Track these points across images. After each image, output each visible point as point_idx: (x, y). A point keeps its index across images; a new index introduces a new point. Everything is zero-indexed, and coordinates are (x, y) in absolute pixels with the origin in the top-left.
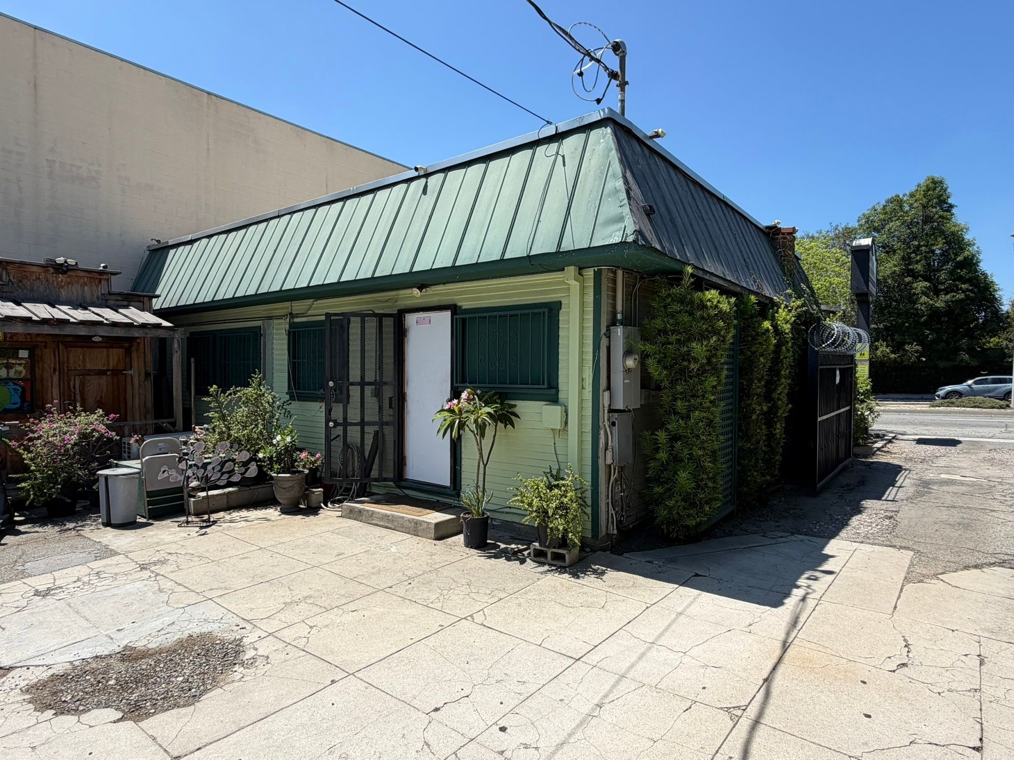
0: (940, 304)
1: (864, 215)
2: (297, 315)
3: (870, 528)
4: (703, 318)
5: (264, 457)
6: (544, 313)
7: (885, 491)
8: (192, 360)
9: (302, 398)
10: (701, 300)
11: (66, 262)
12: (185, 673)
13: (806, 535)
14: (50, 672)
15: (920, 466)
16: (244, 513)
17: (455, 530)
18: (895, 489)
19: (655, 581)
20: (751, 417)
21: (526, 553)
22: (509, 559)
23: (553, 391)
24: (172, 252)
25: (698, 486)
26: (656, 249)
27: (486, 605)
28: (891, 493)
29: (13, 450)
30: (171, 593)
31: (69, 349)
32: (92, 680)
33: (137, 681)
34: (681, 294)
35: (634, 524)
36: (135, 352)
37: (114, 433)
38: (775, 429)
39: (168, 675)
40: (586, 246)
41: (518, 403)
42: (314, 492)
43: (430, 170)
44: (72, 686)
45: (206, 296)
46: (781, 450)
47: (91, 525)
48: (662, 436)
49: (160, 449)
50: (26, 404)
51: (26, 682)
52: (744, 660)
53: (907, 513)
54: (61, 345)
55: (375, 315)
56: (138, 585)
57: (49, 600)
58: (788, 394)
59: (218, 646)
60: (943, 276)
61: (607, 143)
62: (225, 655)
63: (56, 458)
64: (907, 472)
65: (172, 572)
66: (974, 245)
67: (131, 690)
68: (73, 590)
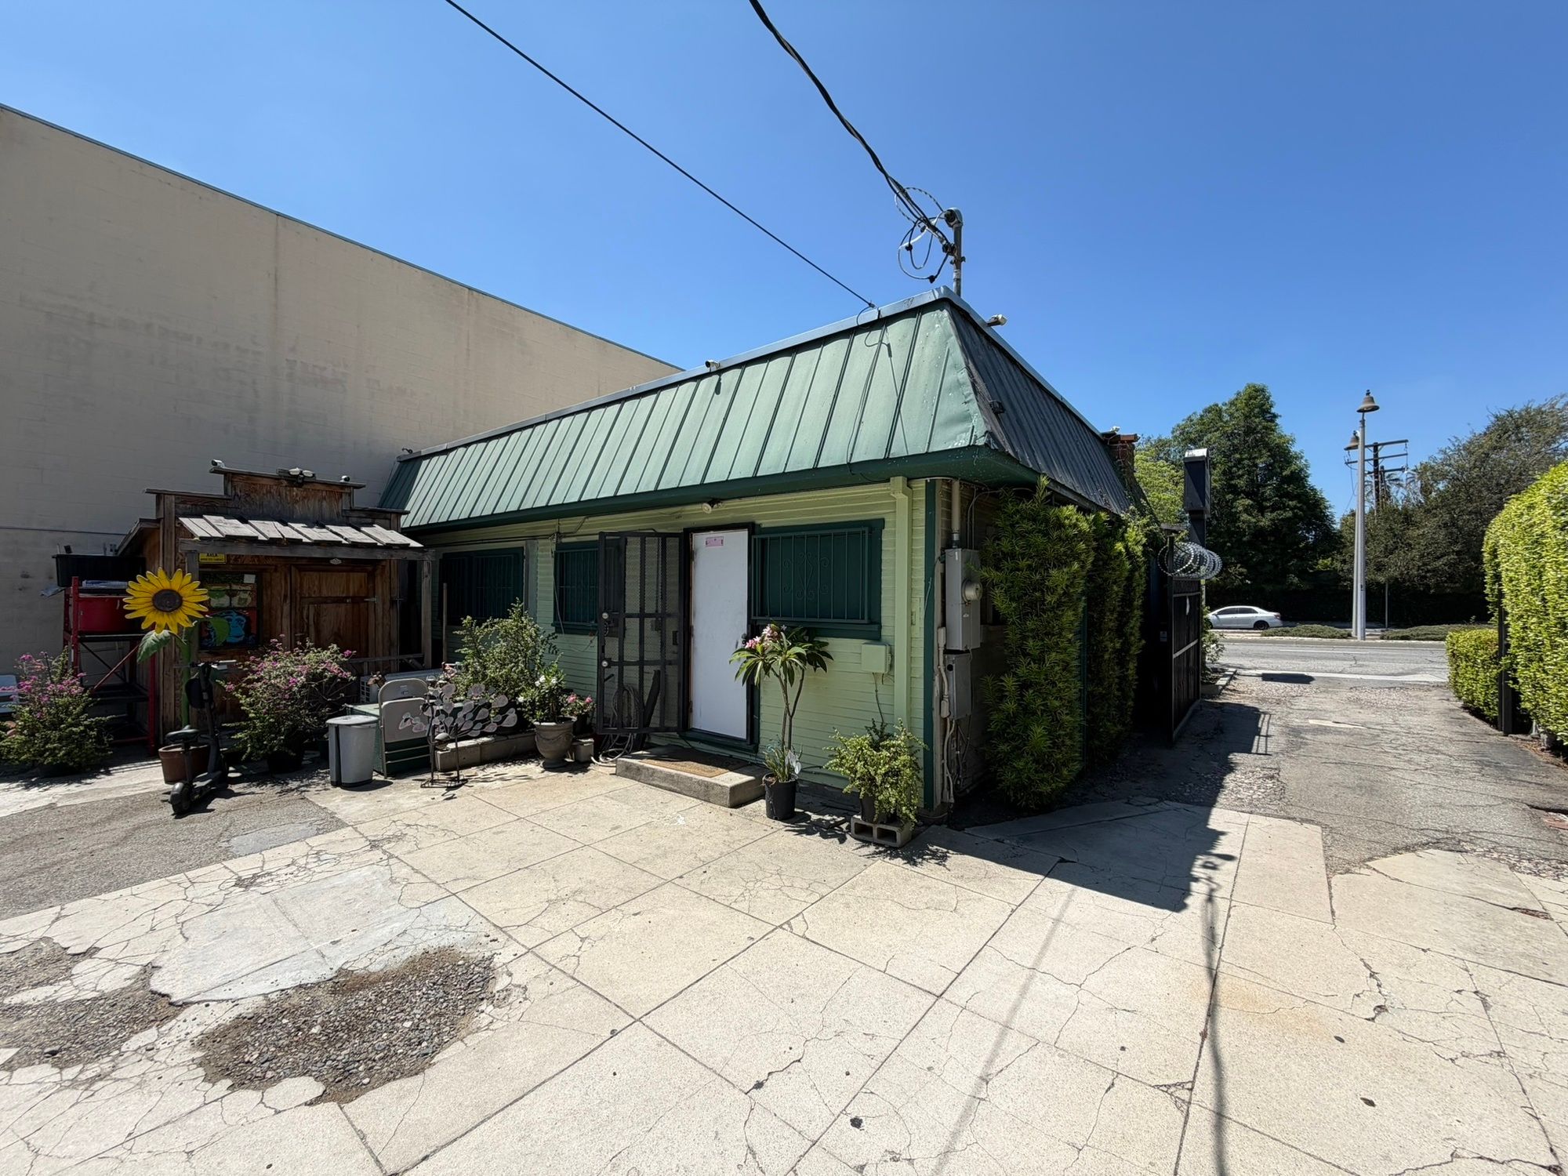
0: (1265, 522)
1: (1178, 426)
2: (565, 535)
3: (1251, 791)
4: (1060, 539)
5: (525, 702)
6: (864, 532)
7: (1252, 743)
8: (445, 585)
9: (570, 631)
10: (1058, 518)
11: (301, 473)
12: (415, 1014)
13: (1177, 801)
14: (236, 1012)
15: (1278, 708)
16: (500, 769)
17: (753, 794)
18: (1263, 739)
19: (1012, 869)
20: (1103, 656)
21: (844, 826)
22: (824, 836)
23: (875, 627)
24: (425, 463)
25: (1054, 743)
26: (1009, 455)
27: (805, 905)
28: (1259, 743)
29: (229, 694)
30: (406, 885)
31: (303, 573)
32: (290, 1025)
33: (350, 1028)
34: (1032, 510)
35: (971, 788)
36: (379, 577)
37: (348, 674)
38: (1127, 670)
39: (392, 1017)
40: (922, 450)
41: (830, 640)
42: (583, 744)
43: (724, 366)
44: (261, 1036)
45: (461, 513)
46: (1132, 694)
47: (318, 784)
48: (1009, 682)
49: (403, 693)
50: (251, 637)
51: (201, 1029)
52: (1163, 999)
53: (1291, 772)
54: (293, 568)
55: (657, 534)
56: (366, 871)
57: (254, 893)
58: (1140, 628)
59: (460, 970)
60: (1268, 492)
61: (944, 327)
62: (469, 984)
63: (279, 704)
64: (1267, 717)
65: (409, 852)
66: (1302, 458)
67: (340, 1044)
68: (285, 878)
